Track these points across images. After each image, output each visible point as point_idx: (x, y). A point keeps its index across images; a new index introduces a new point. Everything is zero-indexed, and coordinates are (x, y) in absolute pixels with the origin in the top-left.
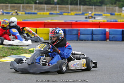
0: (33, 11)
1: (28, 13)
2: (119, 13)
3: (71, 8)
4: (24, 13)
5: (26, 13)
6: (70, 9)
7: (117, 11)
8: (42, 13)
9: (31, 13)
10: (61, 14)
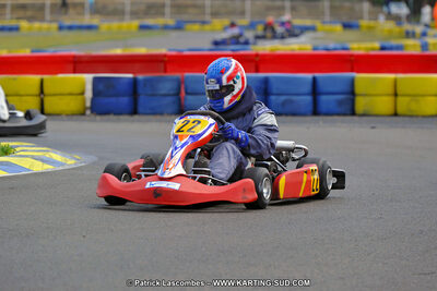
0: (87, 20)
1: (70, 28)
2: (372, 23)
3: (212, 7)
4: (54, 26)
5: (61, 28)
6: (208, 10)
7: (366, 15)
8: (115, 25)
9: (80, 28)
10: (179, 27)
